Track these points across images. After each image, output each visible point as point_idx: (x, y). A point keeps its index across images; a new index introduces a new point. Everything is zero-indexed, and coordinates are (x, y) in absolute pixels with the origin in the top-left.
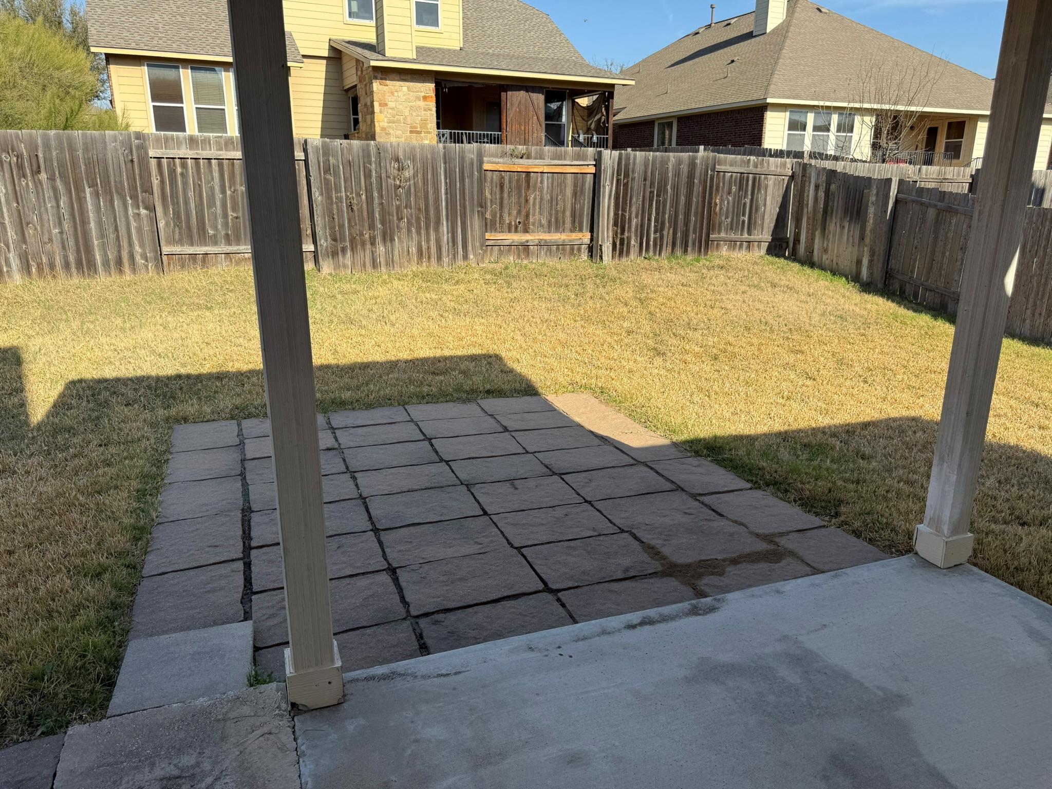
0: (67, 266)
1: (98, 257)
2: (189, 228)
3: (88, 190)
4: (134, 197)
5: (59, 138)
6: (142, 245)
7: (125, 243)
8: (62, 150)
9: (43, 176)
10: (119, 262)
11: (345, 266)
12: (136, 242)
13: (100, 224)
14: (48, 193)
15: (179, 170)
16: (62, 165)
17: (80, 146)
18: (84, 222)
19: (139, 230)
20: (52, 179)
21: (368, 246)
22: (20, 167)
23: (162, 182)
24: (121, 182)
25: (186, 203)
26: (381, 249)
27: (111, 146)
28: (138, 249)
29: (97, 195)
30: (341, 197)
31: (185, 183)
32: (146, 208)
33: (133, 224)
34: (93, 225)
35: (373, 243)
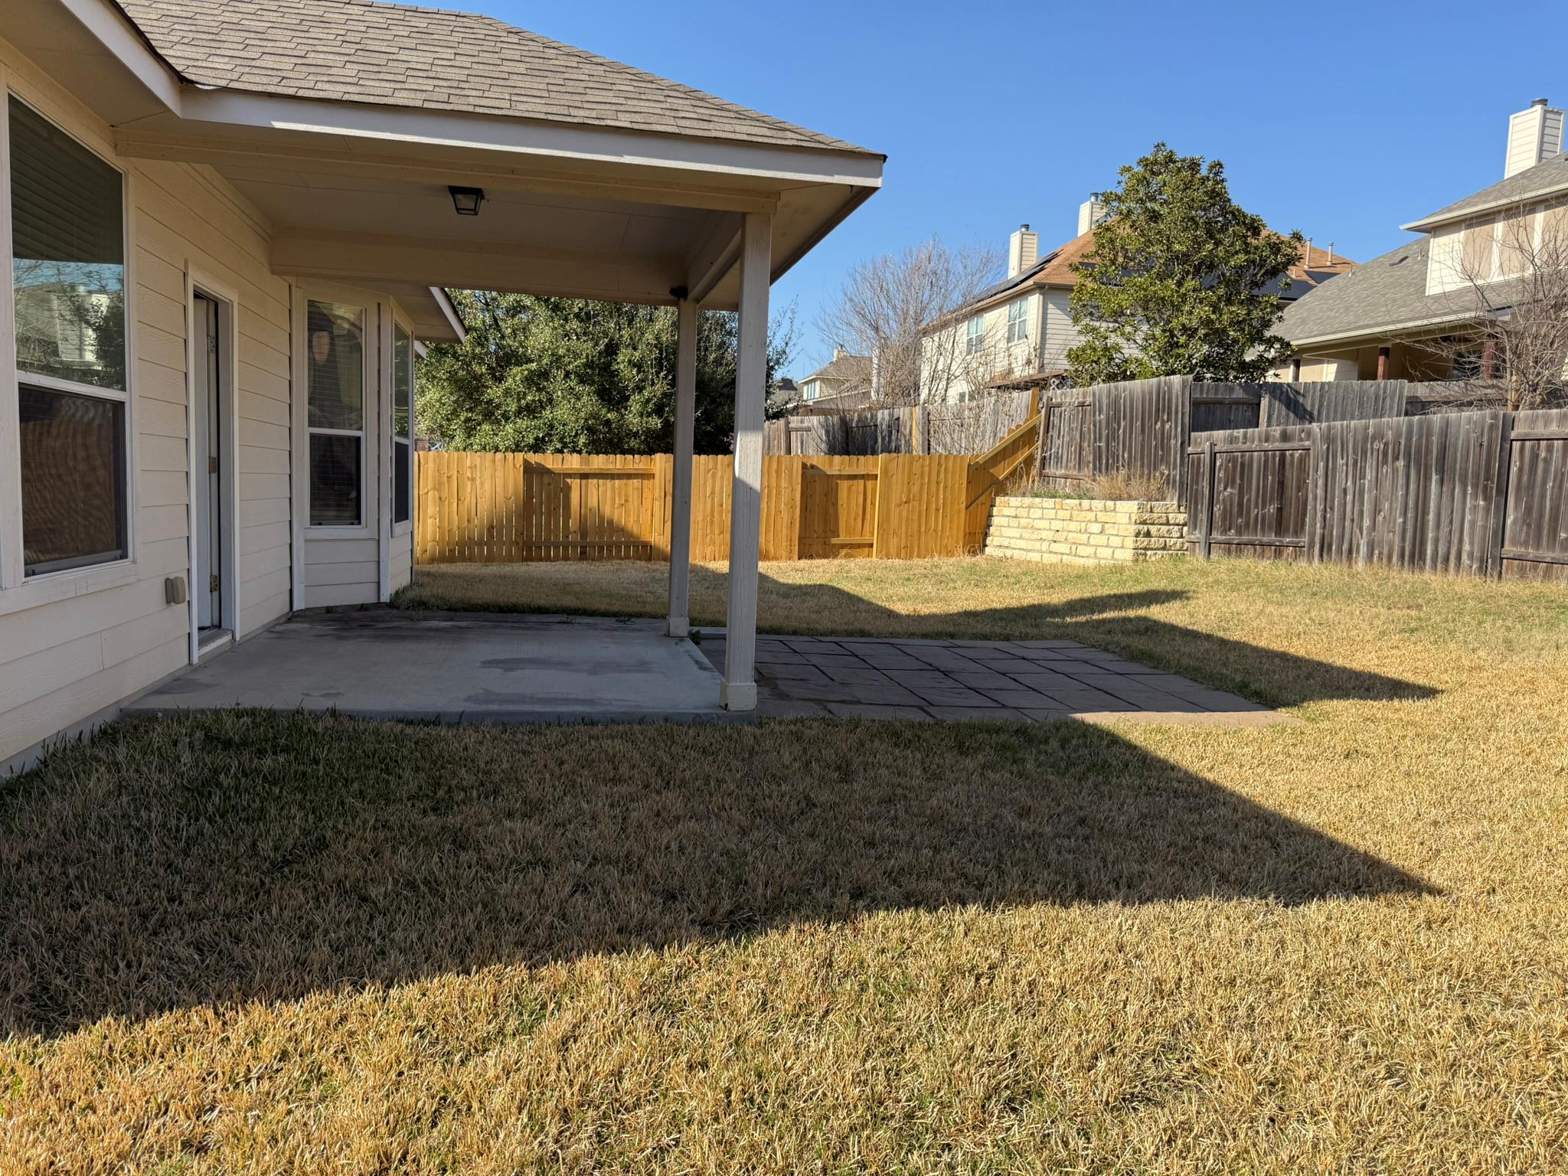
0: (1402, 556)
1: (1429, 552)
2: (1539, 528)
3: (1434, 478)
4: (1475, 486)
5: (1420, 422)
6: (1472, 544)
7: (1455, 540)
8: (1420, 437)
9: (1401, 463)
10: (1447, 560)
12: (1466, 539)
13: (1438, 515)
14: (1401, 481)
15: (1543, 455)
16: (1418, 451)
17: (1436, 429)
18: (1425, 512)
19: (1473, 523)
20: (1408, 466)
22: (1385, 454)
23: (1521, 470)
24: (1466, 469)
25: (1543, 497)
27: (1464, 427)
28: (1466, 547)
29: (1442, 482)
31: (1546, 471)
32: (1485, 499)
33: (1468, 517)
34: (1431, 516)
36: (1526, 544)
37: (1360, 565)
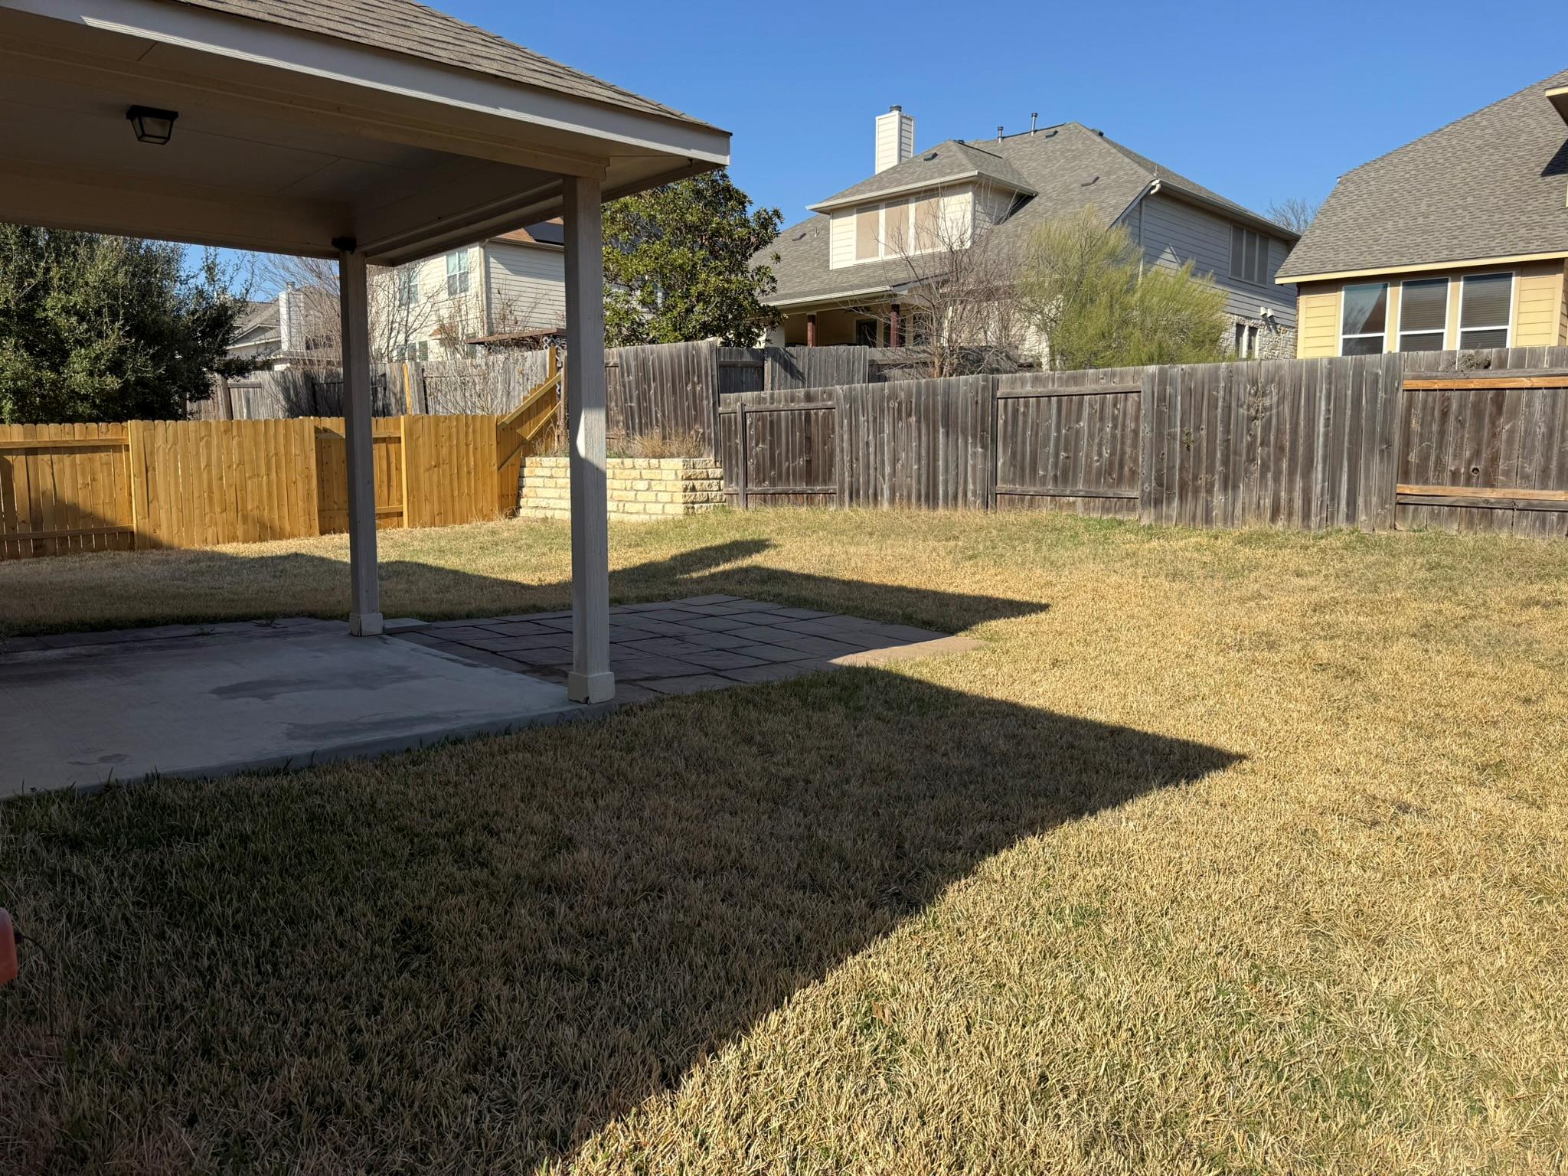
0: (919, 499)
1: (941, 492)
2: (1023, 469)
3: (941, 430)
4: (974, 436)
5: (927, 383)
6: (974, 483)
7: (961, 481)
8: (928, 397)
9: (913, 419)
10: (956, 498)
11: (1169, 518)
12: (970, 480)
13: (946, 461)
14: (914, 434)
15: (1022, 410)
16: (927, 410)
17: (940, 391)
18: (935, 460)
19: (974, 467)
20: (919, 421)
21: (1203, 494)
22: (900, 411)
23: (1006, 422)
24: (967, 424)
25: (1024, 443)
26: (1219, 499)
27: (963, 389)
28: (971, 486)
29: (947, 434)
30: (1175, 434)
31: (1025, 422)
32: (982, 447)
33: (970, 462)
34: (941, 463)
35: (1210, 491)
36: (1013, 482)
37: (886, 506)
